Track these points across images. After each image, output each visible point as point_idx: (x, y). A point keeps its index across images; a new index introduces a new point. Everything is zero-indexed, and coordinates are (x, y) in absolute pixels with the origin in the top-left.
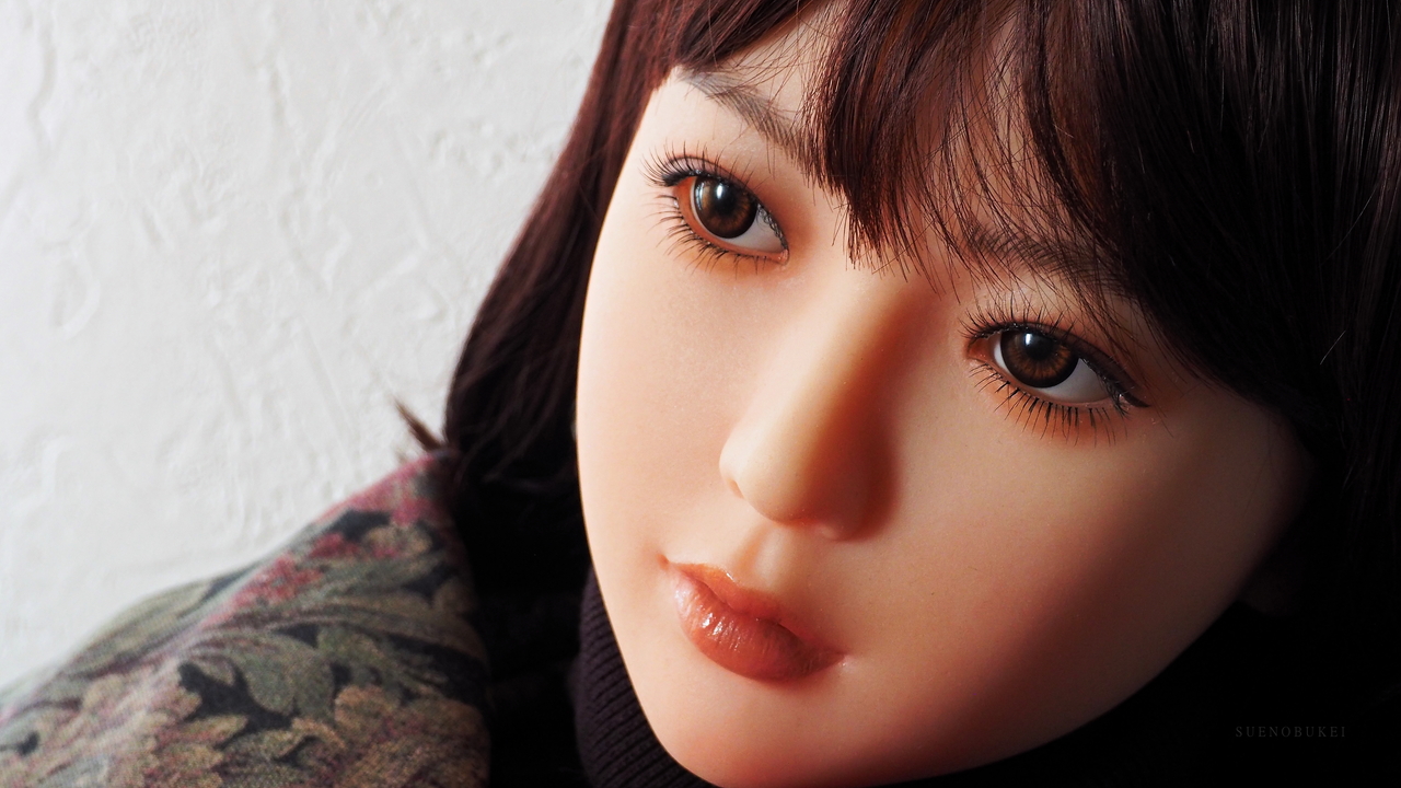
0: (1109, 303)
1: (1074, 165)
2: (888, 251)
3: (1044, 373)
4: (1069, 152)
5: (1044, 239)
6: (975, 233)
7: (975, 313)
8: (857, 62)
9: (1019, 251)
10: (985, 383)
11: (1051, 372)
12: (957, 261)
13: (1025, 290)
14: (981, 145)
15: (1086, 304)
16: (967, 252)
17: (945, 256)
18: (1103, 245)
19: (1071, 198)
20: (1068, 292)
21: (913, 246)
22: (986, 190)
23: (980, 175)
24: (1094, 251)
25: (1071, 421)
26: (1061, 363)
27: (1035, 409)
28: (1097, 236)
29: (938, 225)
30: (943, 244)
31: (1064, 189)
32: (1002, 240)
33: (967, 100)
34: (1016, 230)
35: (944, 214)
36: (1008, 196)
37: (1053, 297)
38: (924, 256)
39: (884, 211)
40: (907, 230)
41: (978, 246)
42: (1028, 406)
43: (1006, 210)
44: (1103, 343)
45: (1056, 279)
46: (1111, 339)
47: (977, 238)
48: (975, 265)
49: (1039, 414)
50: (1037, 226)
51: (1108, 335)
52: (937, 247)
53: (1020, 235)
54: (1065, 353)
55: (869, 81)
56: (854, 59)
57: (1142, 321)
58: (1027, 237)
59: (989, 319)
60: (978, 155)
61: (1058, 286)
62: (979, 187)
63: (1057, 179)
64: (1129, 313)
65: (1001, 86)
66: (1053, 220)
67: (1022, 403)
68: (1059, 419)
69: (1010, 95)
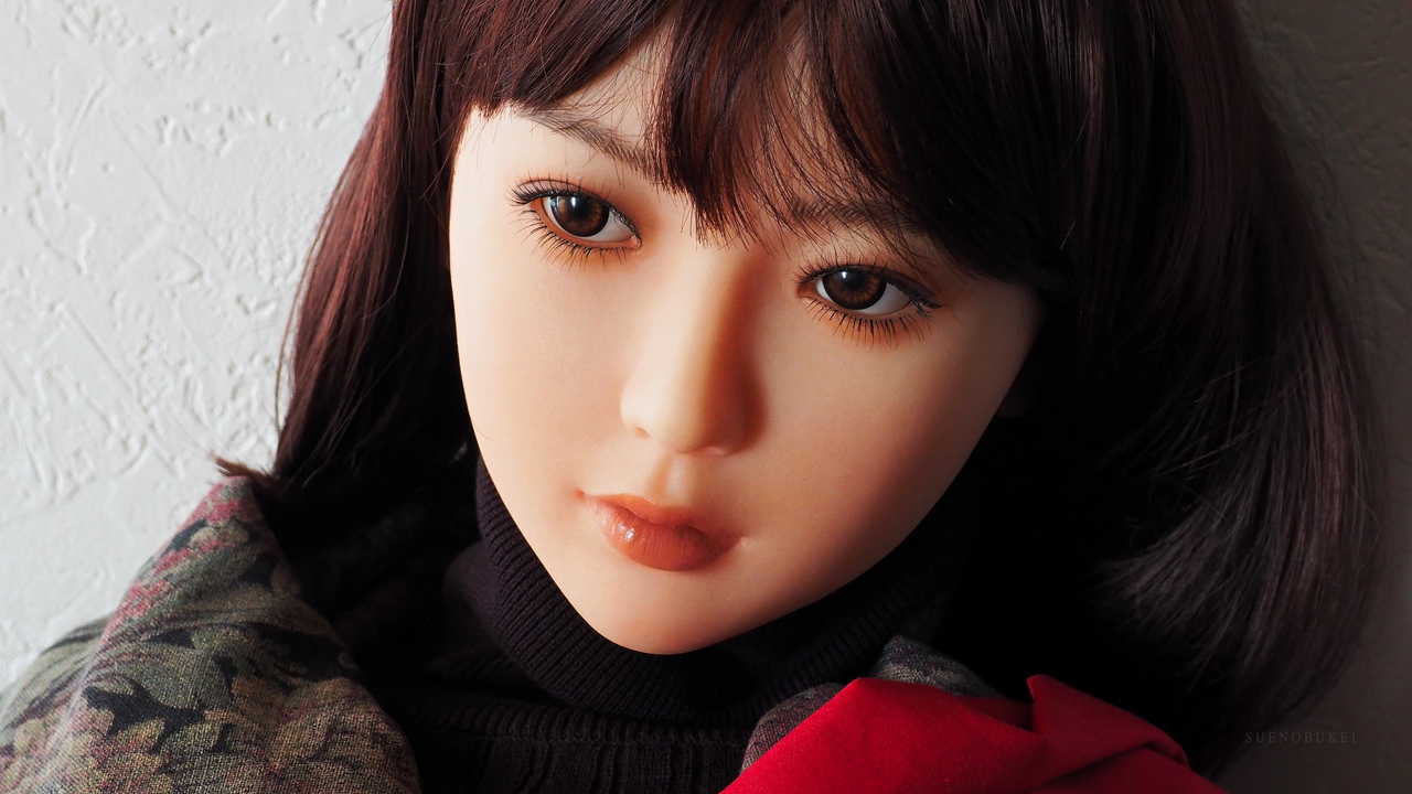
0: (908, 241)
1: (867, 144)
2: (730, 230)
3: (861, 299)
4: (863, 136)
5: (852, 202)
6: (797, 205)
7: (804, 264)
8: (685, 94)
9: (833, 213)
10: (819, 315)
11: (866, 297)
12: (786, 229)
13: (841, 241)
14: (793, 141)
15: (891, 245)
16: (792, 221)
17: (776, 227)
18: (897, 198)
19: (868, 168)
20: (875, 238)
21: (750, 225)
22: (802, 174)
23: (796, 164)
24: (891, 205)
25: (887, 329)
26: (873, 288)
27: (862, 328)
28: (892, 194)
29: (769, 207)
30: (773, 220)
31: (863, 164)
32: (821, 206)
33: (776, 110)
34: (828, 199)
35: (772, 199)
36: (822, 177)
37: (865, 243)
38: (759, 230)
39: (725, 203)
40: (743, 212)
41: (800, 215)
42: (857, 326)
43: (821, 187)
44: (905, 269)
45: (865, 229)
46: (912, 266)
47: (799, 210)
48: (800, 230)
49: (865, 330)
50: (845, 192)
51: (909, 263)
52: (768, 222)
53: (832, 202)
54: (875, 281)
55: (698, 108)
56: (682, 95)
57: (932, 247)
58: (839, 203)
59: (815, 266)
60: (792, 149)
61: (868, 235)
62: (798, 176)
63: (856, 156)
64: (921, 244)
65: (802, 95)
66: (859, 190)
67: (851, 325)
68: (881, 329)
69: (811, 101)
